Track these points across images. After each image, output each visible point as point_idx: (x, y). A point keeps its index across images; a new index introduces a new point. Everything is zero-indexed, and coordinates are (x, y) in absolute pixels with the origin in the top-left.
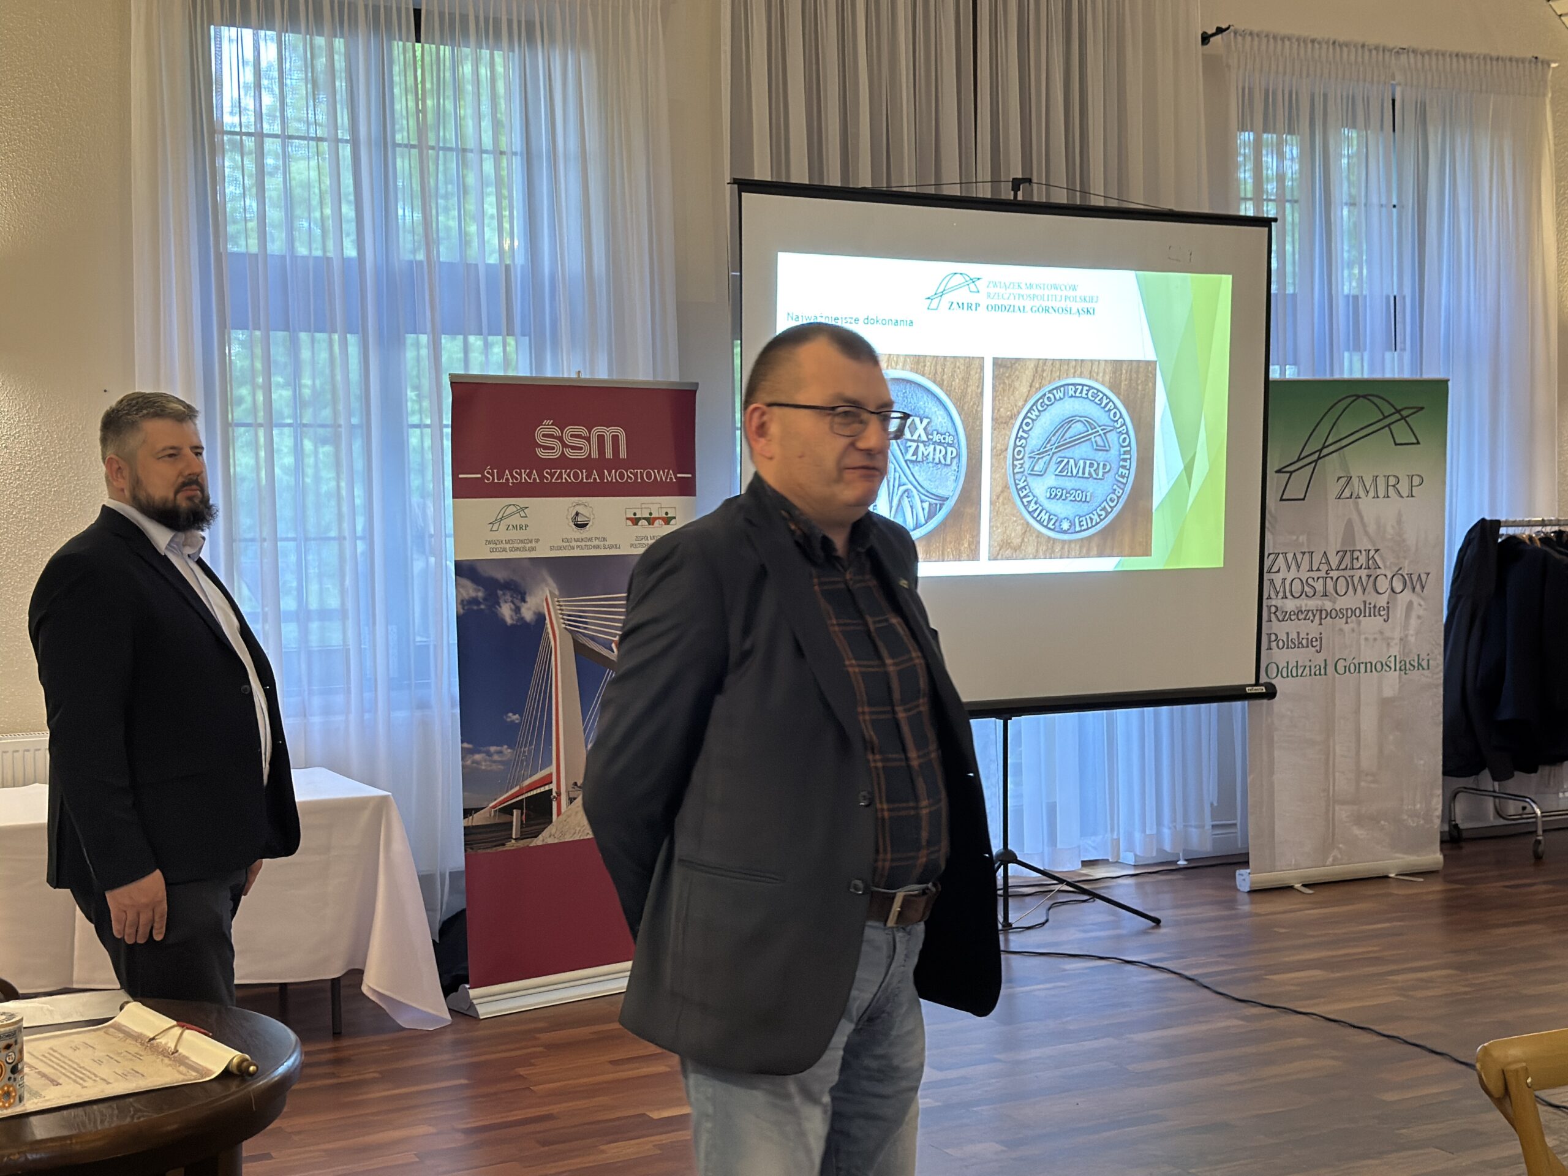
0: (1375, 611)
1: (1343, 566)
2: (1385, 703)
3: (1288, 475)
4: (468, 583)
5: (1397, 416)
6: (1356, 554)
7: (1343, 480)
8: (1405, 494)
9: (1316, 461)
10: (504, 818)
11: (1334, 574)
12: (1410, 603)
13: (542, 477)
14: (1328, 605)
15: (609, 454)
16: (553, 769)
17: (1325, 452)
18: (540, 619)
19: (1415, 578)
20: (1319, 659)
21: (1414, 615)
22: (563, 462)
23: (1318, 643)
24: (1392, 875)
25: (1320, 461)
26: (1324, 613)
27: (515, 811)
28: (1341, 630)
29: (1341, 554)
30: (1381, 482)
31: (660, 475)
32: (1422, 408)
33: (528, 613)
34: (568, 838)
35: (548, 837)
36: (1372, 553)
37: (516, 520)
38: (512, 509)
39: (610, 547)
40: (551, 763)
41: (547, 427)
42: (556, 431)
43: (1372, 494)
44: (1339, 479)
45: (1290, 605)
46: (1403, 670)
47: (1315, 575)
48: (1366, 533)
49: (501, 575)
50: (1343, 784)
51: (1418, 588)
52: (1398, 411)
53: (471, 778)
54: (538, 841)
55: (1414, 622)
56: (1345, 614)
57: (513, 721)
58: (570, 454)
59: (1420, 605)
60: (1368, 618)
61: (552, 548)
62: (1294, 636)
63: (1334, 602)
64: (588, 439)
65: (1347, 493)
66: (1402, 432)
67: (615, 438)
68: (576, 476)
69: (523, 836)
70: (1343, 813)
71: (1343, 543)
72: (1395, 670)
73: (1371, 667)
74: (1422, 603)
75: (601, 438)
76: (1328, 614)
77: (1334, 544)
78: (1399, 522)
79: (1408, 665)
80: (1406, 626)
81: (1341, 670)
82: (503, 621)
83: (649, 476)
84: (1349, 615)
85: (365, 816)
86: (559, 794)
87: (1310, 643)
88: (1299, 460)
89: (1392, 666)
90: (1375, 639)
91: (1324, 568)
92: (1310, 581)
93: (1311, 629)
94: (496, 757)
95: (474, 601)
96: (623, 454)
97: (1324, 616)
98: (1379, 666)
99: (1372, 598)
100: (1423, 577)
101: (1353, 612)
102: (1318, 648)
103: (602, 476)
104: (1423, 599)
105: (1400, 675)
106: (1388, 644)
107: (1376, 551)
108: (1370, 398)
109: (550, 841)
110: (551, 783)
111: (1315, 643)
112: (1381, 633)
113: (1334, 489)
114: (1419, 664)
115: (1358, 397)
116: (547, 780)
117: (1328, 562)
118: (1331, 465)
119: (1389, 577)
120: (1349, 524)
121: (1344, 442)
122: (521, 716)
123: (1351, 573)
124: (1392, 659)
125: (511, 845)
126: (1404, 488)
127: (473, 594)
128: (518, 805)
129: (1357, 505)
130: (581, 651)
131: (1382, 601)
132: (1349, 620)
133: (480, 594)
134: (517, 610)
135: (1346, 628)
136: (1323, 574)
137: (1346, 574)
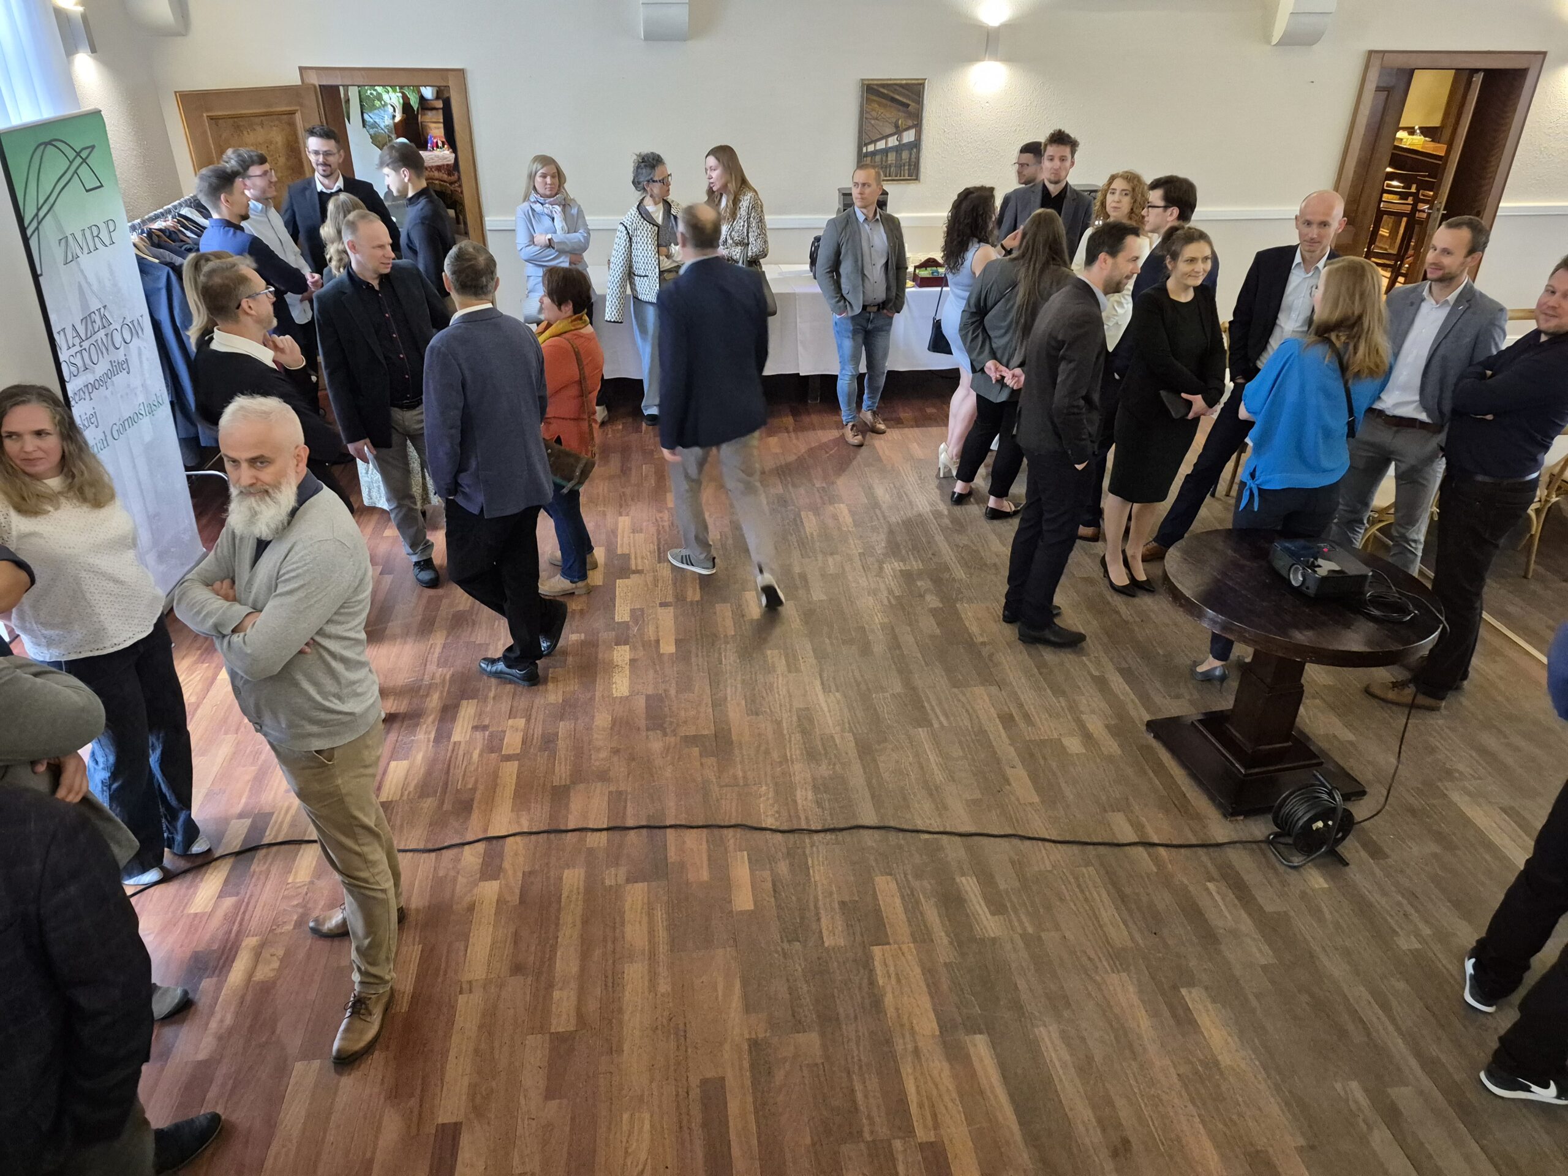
0: (120, 367)
1: (88, 334)
2: (148, 449)
5: (79, 160)
6: (93, 317)
7: (63, 243)
8: (107, 242)
9: (37, 228)
11: (86, 344)
12: (140, 351)
14: (91, 378)
17: (41, 214)
19: (136, 323)
20: (99, 433)
21: (144, 360)
23: (95, 418)
25: (41, 227)
26: (90, 387)
28: (105, 397)
29: (83, 321)
30: (88, 233)
32: (93, 147)
36: (102, 311)
43: (86, 251)
44: (59, 243)
46: (151, 412)
48: (93, 292)
51: (140, 333)
52: (78, 154)
55: (146, 366)
56: (103, 381)
59: (145, 349)
60: (117, 376)
63: (93, 373)
65: (69, 256)
66: (87, 177)
71: (82, 309)
72: (146, 415)
73: (131, 421)
74: (146, 346)
76: (94, 386)
77: (76, 313)
78: (112, 272)
79: (152, 408)
80: (142, 372)
81: (116, 435)
84: (106, 380)
87: (90, 421)
89: (143, 412)
90: (127, 394)
91: (77, 341)
93: (87, 406)
97: (91, 390)
98: (136, 417)
99: (114, 356)
100: (140, 321)
101: (107, 375)
102: (96, 422)
105: (148, 418)
106: (136, 395)
107: (105, 307)
108: (54, 142)
111: (92, 419)
112: (129, 386)
114: (157, 402)
115: (45, 144)
117: (79, 335)
119: (119, 330)
120: (81, 289)
121: (51, 201)
123: (96, 337)
124: (142, 406)
126: (104, 236)
131: (120, 356)
132: (107, 385)
135: (107, 393)
136: (77, 348)
137: (92, 340)
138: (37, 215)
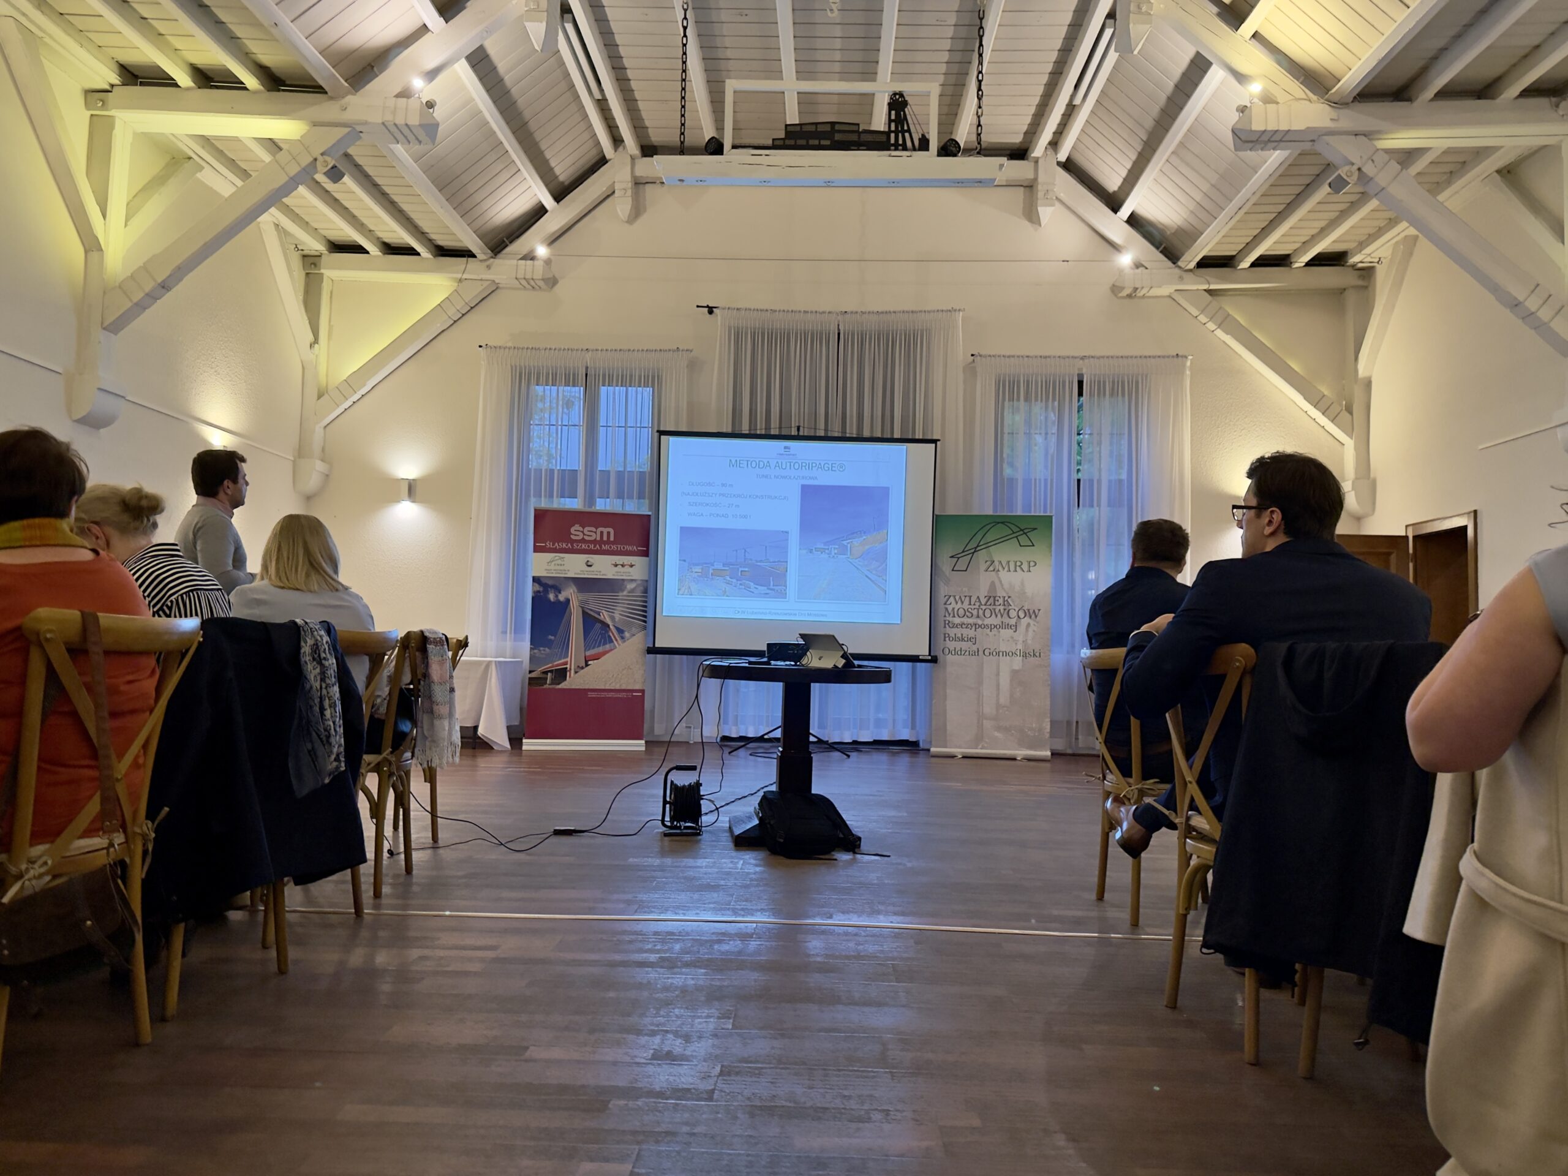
0: (1009, 626)
1: (988, 603)
2: (1015, 673)
3: (956, 559)
4: (536, 585)
5: (1022, 532)
6: (997, 598)
7: (988, 563)
9: (973, 553)
10: (544, 676)
11: (984, 607)
12: (1028, 625)
13: (572, 546)
14: (980, 622)
15: (605, 538)
16: (569, 659)
17: (979, 548)
18: (568, 601)
19: (1031, 612)
20: (975, 648)
21: (1030, 630)
22: (583, 541)
24: (1019, 758)
25: (975, 553)
26: (977, 626)
27: (549, 674)
28: (987, 635)
29: (987, 598)
31: (629, 548)
32: (1036, 529)
33: (562, 598)
34: (573, 687)
35: (563, 686)
36: (1006, 599)
37: (559, 562)
38: (557, 558)
39: (603, 575)
40: (567, 657)
41: (577, 527)
42: (581, 529)
43: (1006, 569)
44: (986, 562)
45: (957, 620)
46: (1025, 655)
47: (973, 607)
48: (1003, 588)
49: (550, 582)
50: (989, 709)
51: (1033, 616)
52: (1021, 530)
53: (532, 658)
54: (560, 686)
55: (1030, 633)
56: (991, 627)
57: (551, 640)
58: (586, 538)
59: (1035, 625)
60: (1004, 630)
61: (575, 574)
62: (960, 636)
63: (983, 620)
64: (596, 533)
66: (1023, 539)
67: (609, 533)
68: (588, 546)
69: (551, 684)
70: (987, 724)
71: (988, 593)
72: (1020, 656)
73: (1007, 654)
75: (602, 533)
76: (980, 626)
77: (983, 592)
78: (1022, 583)
79: (1028, 655)
80: (1026, 635)
81: (987, 652)
82: (550, 601)
83: (624, 548)
84: (993, 627)
85: (483, 667)
86: (570, 669)
87: (970, 639)
88: (963, 552)
89: (1018, 654)
90: (1008, 640)
91: (978, 604)
92: (970, 610)
93: (971, 633)
94: (543, 652)
95: (539, 592)
96: (612, 539)
98: (1010, 654)
99: (1006, 620)
100: (1037, 611)
101: (995, 626)
102: (974, 642)
103: (601, 547)
104: (1038, 623)
105: (1023, 660)
106: (1016, 643)
107: (1009, 597)
108: (1008, 524)
109: (565, 687)
110: (567, 664)
111: (973, 640)
112: (1012, 638)
113: (983, 567)
114: (1034, 654)
115: (999, 523)
116: (566, 663)
117: (980, 601)
118: (982, 555)
119: (1017, 610)
120: (993, 584)
121: (990, 544)
122: (555, 637)
123: (994, 607)
124: (1018, 651)
125: (545, 686)
126: (1025, 567)
127: (538, 589)
128: (551, 671)
129: (997, 574)
130: (586, 616)
131: (1013, 622)
132: (992, 630)
133: (541, 589)
134: (557, 596)
135: (990, 633)
136: (977, 607)
137: (991, 607)
138: (976, 548)
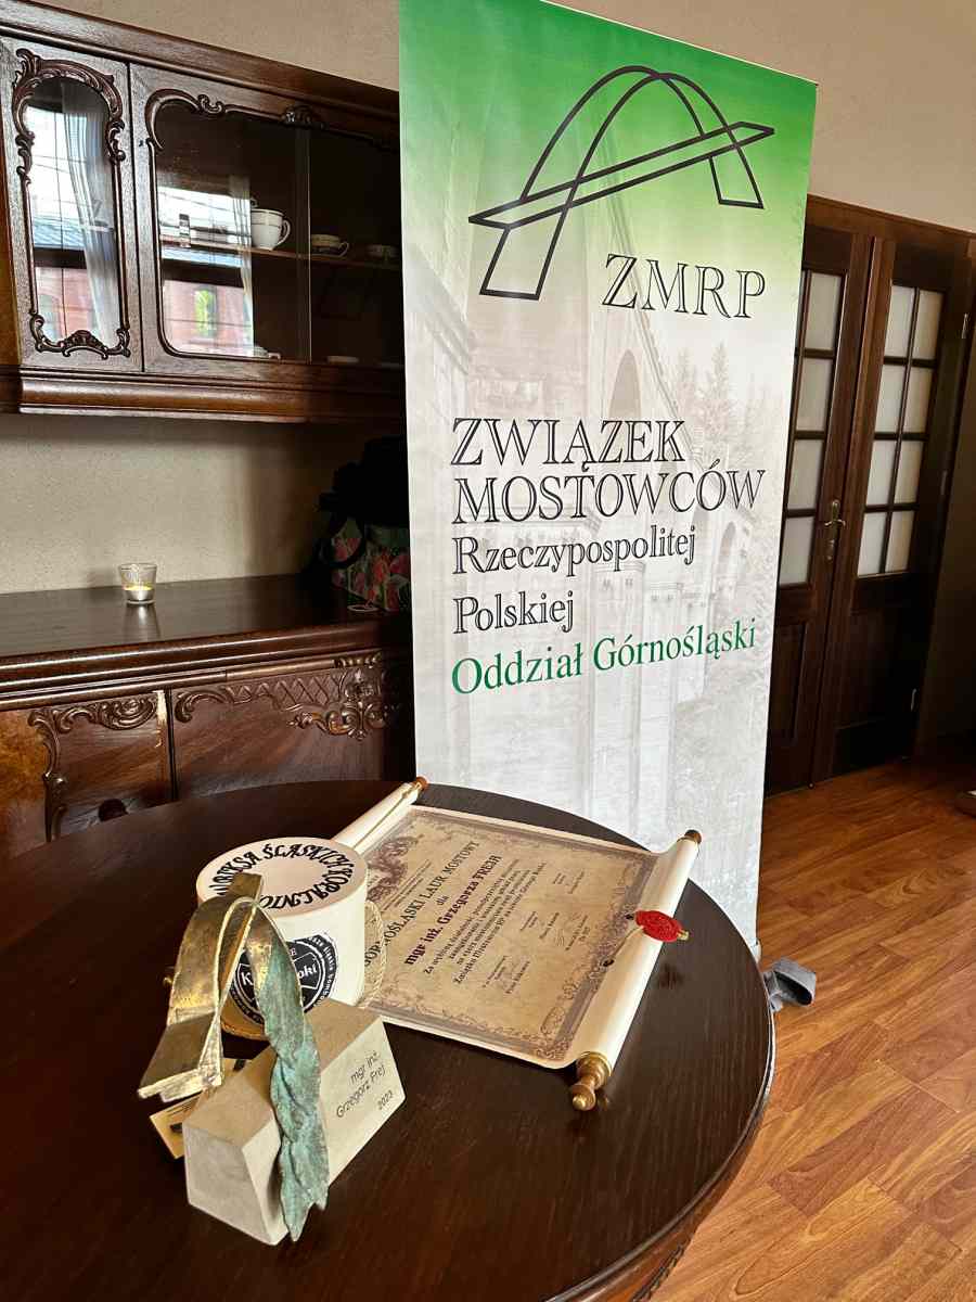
0: (672, 544)
1: (614, 454)
2: (683, 713)
6: (641, 430)
7: (618, 264)
8: (732, 311)
9: (563, 210)
11: (597, 470)
14: (584, 535)
17: (584, 190)
19: (740, 479)
20: (566, 645)
21: (734, 550)
23: (566, 612)
25: (569, 211)
26: (577, 550)
29: (610, 427)
30: (691, 277)
43: (674, 302)
44: (609, 258)
46: (713, 650)
47: (561, 471)
48: (660, 385)
51: (745, 499)
52: (728, 129)
59: (746, 531)
62: (515, 600)
63: (596, 529)
65: (624, 296)
72: (700, 652)
73: (661, 651)
74: (750, 528)
76: (585, 553)
77: (598, 405)
78: (721, 368)
79: (721, 642)
80: (720, 572)
84: (622, 555)
87: (550, 613)
88: (526, 198)
89: (695, 646)
90: (669, 599)
91: (579, 456)
93: (550, 584)
97: (576, 560)
98: (673, 648)
99: (665, 519)
100: (754, 477)
101: (631, 548)
102: (565, 622)
104: (753, 520)
105: (707, 659)
106: (690, 606)
107: (678, 422)
112: (679, 586)
114: (738, 638)
115: (655, 75)
117: (586, 446)
118: (592, 226)
119: (697, 478)
120: (628, 365)
121: (623, 176)
123: (629, 468)
124: (695, 633)
126: (731, 298)
129: (645, 324)
131: (682, 524)
132: (622, 564)
135: (615, 579)
136: (576, 470)
137: (622, 469)
138: (574, 185)
